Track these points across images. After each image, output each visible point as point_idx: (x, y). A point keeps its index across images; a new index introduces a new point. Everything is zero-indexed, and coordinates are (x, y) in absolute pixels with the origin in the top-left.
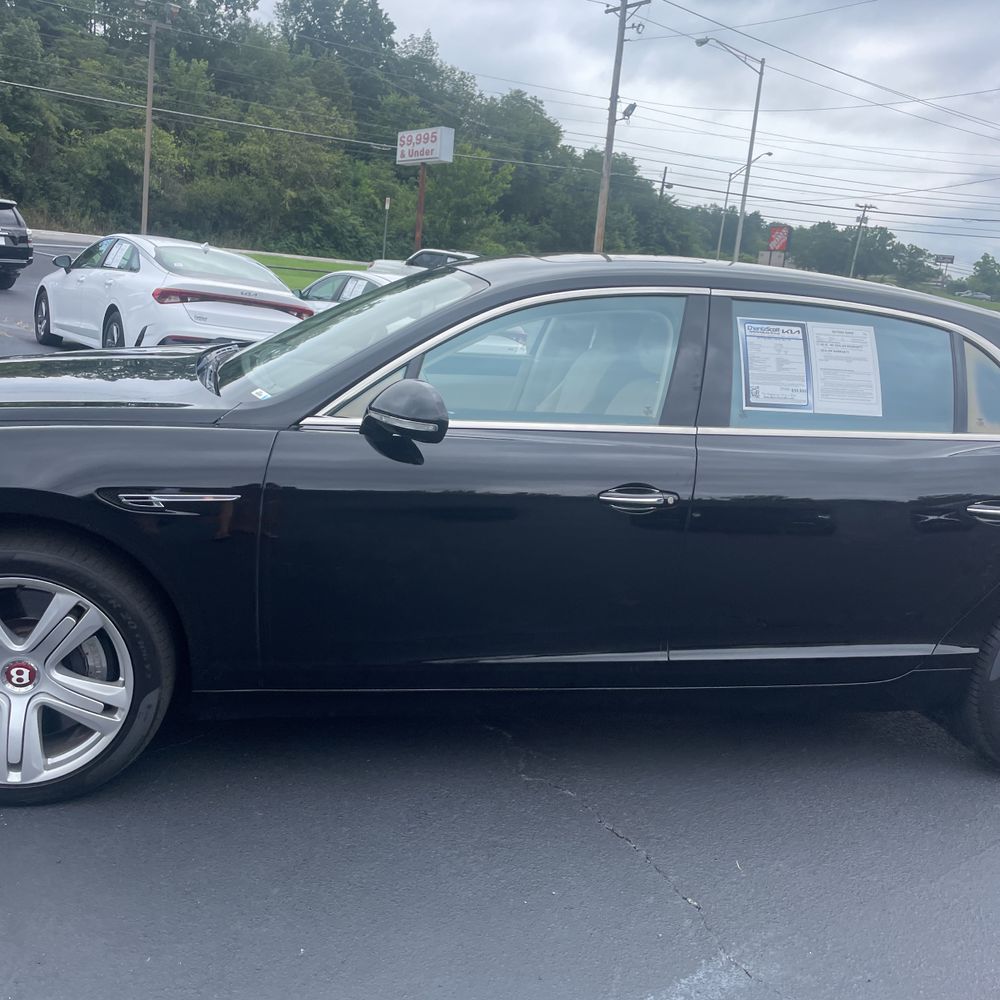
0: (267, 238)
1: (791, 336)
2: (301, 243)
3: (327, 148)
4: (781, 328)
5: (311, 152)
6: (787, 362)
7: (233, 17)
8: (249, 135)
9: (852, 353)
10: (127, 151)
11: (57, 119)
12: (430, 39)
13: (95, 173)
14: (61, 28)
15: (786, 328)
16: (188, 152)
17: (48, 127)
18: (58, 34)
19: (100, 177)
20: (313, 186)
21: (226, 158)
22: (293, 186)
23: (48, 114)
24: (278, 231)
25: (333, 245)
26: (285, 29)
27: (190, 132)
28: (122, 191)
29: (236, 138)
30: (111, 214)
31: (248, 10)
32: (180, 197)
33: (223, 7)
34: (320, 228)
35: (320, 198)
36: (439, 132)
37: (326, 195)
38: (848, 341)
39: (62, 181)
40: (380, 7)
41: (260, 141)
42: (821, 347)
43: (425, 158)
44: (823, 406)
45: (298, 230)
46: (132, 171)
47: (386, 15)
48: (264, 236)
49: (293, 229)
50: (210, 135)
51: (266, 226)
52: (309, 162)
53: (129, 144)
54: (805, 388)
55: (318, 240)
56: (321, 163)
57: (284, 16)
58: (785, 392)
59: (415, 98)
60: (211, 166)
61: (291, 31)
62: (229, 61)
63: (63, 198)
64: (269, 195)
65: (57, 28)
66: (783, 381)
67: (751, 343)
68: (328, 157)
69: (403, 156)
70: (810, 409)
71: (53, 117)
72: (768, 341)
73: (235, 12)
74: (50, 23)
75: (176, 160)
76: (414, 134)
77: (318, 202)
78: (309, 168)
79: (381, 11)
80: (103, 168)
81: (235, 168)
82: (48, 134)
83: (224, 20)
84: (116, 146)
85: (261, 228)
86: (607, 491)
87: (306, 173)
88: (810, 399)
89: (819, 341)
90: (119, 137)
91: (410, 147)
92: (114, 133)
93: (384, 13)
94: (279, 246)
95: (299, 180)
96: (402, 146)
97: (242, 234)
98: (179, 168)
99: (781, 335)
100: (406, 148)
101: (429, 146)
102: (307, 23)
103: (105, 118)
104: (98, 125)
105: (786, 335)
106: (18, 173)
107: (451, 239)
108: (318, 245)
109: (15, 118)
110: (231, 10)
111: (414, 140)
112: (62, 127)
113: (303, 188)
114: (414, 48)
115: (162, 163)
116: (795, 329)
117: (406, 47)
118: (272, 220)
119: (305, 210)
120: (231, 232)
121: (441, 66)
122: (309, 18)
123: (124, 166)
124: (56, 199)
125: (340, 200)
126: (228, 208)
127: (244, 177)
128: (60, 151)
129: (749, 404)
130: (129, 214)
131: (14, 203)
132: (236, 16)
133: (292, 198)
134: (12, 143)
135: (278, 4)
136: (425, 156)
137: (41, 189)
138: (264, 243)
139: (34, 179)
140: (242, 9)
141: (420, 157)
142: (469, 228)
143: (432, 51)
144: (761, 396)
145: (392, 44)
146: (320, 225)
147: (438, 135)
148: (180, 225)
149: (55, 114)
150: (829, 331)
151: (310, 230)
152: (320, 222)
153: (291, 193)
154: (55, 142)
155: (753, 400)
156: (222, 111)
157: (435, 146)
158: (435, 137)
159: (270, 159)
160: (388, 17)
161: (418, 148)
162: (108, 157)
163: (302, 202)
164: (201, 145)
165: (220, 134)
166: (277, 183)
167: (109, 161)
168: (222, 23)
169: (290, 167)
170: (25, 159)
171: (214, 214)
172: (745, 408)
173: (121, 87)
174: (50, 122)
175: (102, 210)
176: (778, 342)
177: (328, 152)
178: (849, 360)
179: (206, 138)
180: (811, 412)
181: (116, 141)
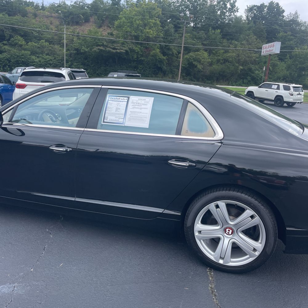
0: (233, 82)
1: (123, 100)
2: (243, 83)
3: (254, 52)
4: (121, 98)
5: (249, 54)
6: (119, 109)
7: (230, 16)
8: (230, 51)
9: (143, 106)
10: (193, 59)
11: (176, 51)
12: (297, 13)
13: (185, 66)
14: (181, 26)
15: (122, 98)
16: (212, 57)
17: (174, 54)
18: (180, 27)
19: (186, 67)
20: (249, 64)
21: (223, 58)
22: (242, 65)
23: (174, 50)
24: (237, 79)
25: (254, 83)
26: (247, 17)
27: (213, 52)
28: (191, 70)
29: (226, 52)
30: (188, 77)
31: (235, 13)
32: (208, 71)
33: (228, 13)
34: (250, 78)
35: (251, 68)
36: (275, 44)
37: (253, 67)
38: (143, 102)
39: (176, 69)
40: (280, 5)
41: (233, 52)
42: (133, 104)
43: (270, 53)
44: (127, 124)
45: (243, 79)
46: (194, 64)
47: (282, 7)
48: (232, 81)
49: (242, 78)
50: (219, 52)
51: (233, 78)
52: (248, 57)
53: (194, 57)
54: (123, 118)
55: (249, 81)
56: (252, 57)
57: (247, 13)
58: (116, 119)
59: (289, 33)
60: (218, 61)
61: (249, 17)
62: (227, 29)
63: (176, 73)
64: (234, 69)
65: (179, 26)
66: (116, 115)
67: (110, 103)
68: (254, 55)
69: (263, 52)
70: (123, 124)
71: (175, 51)
72: (115, 102)
73: (231, 14)
74: (178, 25)
75: (207, 60)
76: (267, 45)
77: (250, 70)
78: (248, 59)
79: (280, 6)
80: (186, 64)
81: (226, 61)
82: (173, 56)
83: (228, 16)
84: (191, 57)
85: (231, 79)
86: (52, 146)
87: (247, 61)
88: (124, 121)
89: (133, 103)
90: (192, 55)
91: (266, 50)
92: (191, 54)
93: (281, 7)
94: (236, 84)
95: (244, 63)
96: (263, 49)
97: (225, 81)
98: (208, 62)
99: (120, 100)
100: (264, 50)
101: (271, 49)
102: (255, 14)
103: (190, 50)
104: (187, 52)
105: (122, 100)
106: (164, 67)
107: (297, 79)
108: (249, 83)
109: (165, 52)
110: (230, 14)
111: (267, 47)
112: (177, 53)
113: (246, 65)
114: (291, 17)
115: (203, 61)
116: (125, 98)
117: (288, 17)
118: (235, 76)
119: (246, 72)
120: (222, 80)
121: (301, 22)
122: (255, 12)
123: (193, 63)
124: (174, 74)
125: (258, 68)
126: (221, 73)
127: (227, 64)
128: (177, 60)
129: (104, 122)
130: (193, 77)
131: (140, 75)
132: (231, 15)
133: (241, 69)
134: (163, 59)
135: (245, 9)
136: (270, 52)
137: (171, 71)
138: (232, 83)
139: (169, 69)
140: (233, 13)
141: (269, 52)
142: (304, 75)
143: (297, 17)
144: (108, 120)
145: (283, 16)
146: (250, 77)
147: (275, 45)
148: (207, 79)
149: (176, 50)
150: (137, 99)
151: (247, 79)
152: (250, 76)
153: (241, 67)
154: (175, 58)
155: (105, 121)
156: (224, 44)
157: (274, 48)
158: (274, 45)
159: (236, 57)
160: (282, 8)
161: (268, 49)
162: (189, 61)
163: (245, 70)
164: (216, 55)
165: (222, 51)
166: (237, 65)
167: (188, 62)
168: (227, 17)
169: (242, 59)
170: (167, 63)
171: (217, 75)
172: (102, 123)
173: (195, 40)
174: (174, 52)
175: (185, 76)
176: (118, 102)
177: (255, 53)
178: (141, 109)
179: (218, 53)
180: (124, 125)
181: (191, 56)
